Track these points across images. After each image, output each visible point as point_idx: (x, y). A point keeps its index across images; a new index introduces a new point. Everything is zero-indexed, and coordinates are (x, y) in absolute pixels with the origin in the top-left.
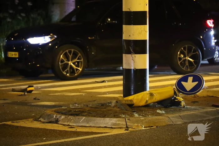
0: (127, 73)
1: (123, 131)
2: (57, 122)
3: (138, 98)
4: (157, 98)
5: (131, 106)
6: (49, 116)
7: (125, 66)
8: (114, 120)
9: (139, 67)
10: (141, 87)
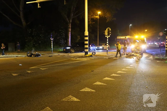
0: (85, 52)
1: (87, 60)
2: (77, 59)
3: (87, 55)
4: (90, 55)
5: (87, 57)
6: (75, 58)
7: (85, 51)
8: (85, 58)
9: (87, 51)
10: (87, 54)
